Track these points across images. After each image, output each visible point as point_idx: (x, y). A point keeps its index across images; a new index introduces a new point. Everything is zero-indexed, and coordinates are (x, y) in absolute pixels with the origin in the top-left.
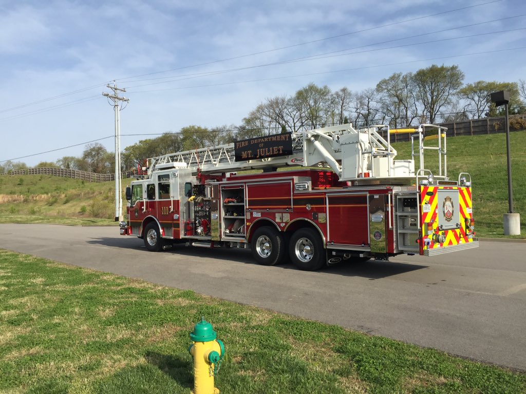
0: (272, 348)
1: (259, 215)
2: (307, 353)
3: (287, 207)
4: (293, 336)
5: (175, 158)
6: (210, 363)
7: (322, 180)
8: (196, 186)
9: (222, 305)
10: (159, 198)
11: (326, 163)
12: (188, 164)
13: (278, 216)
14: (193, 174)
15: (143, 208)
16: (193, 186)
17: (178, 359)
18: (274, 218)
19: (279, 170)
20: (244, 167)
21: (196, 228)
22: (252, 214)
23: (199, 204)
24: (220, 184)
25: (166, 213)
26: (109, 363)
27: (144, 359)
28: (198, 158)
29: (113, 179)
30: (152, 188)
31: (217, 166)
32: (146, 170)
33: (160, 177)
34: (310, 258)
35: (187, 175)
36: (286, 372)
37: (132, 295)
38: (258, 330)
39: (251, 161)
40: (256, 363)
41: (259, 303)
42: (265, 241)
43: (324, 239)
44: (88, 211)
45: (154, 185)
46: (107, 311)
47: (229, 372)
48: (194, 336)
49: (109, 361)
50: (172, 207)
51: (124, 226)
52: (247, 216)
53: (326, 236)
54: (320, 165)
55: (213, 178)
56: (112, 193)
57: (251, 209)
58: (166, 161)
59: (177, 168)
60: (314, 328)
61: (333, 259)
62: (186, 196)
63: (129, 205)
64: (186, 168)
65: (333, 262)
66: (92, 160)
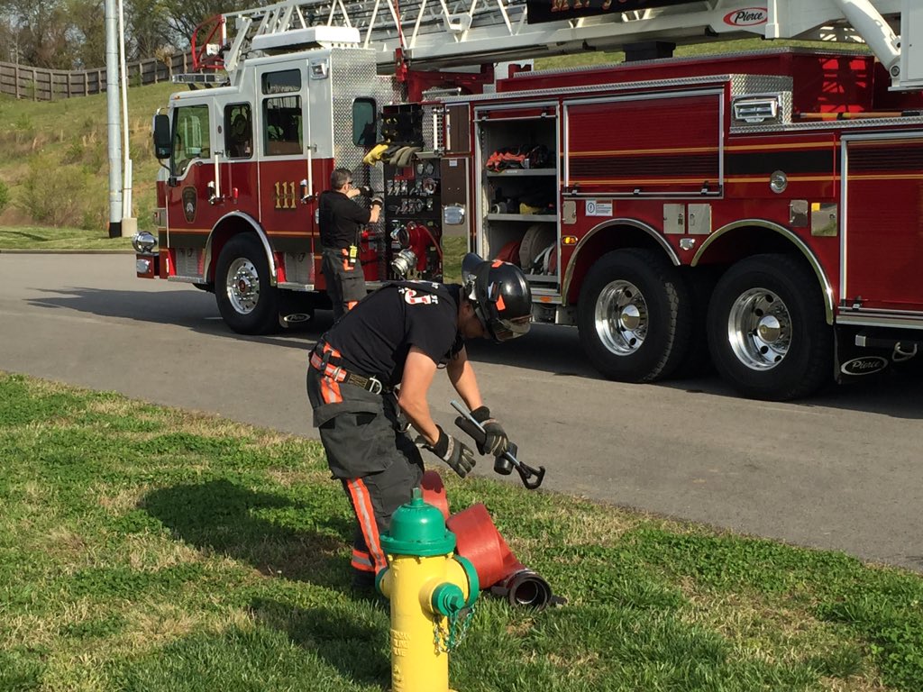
0: (625, 603)
1: (606, 210)
2: (731, 618)
3: (702, 181)
4: (693, 575)
5: (319, 12)
6: (436, 617)
7: (832, 88)
8: (390, 110)
9: (474, 490)
10: (266, 153)
11: (849, 26)
12: (363, 32)
13: (671, 212)
14: (383, 68)
15: (211, 184)
16: (380, 109)
17: (344, 619)
18: (659, 221)
19: (682, 53)
20: (560, 44)
21: (391, 255)
22: (581, 207)
23: (403, 171)
24: (473, 103)
25: (290, 203)
26: (147, 622)
27: (244, 616)
28: (399, 12)
29: (98, 86)
30: (240, 117)
31: (464, 38)
32: (221, 55)
33: (268, 80)
34: (778, 359)
35: (359, 72)
36: (662, 658)
37: (193, 457)
38: (586, 559)
39: (581, 21)
40: (572, 637)
41: (596, 489)
42: (627, 300)
43: (829, 291)
44: (14, 201)
45: (247, 105)
46: (123, 494)
47: (492, 655)
48: (391, 540)
49: (144, 617)
50: (308, 183)
51: (147, 247)
52: (566, 214)
53: (836, 284)
54: (827, 33)
55: (449, 82)
56: (93, 140)
57: (580, 189)
58: (286, 22)
59: (327, 47)
60: (765, 558)
61: (857, 362)
62: (358, 144)
63: (165, 176)
64: (356, 47)
65: (857, 370)
66: (22, 19)
